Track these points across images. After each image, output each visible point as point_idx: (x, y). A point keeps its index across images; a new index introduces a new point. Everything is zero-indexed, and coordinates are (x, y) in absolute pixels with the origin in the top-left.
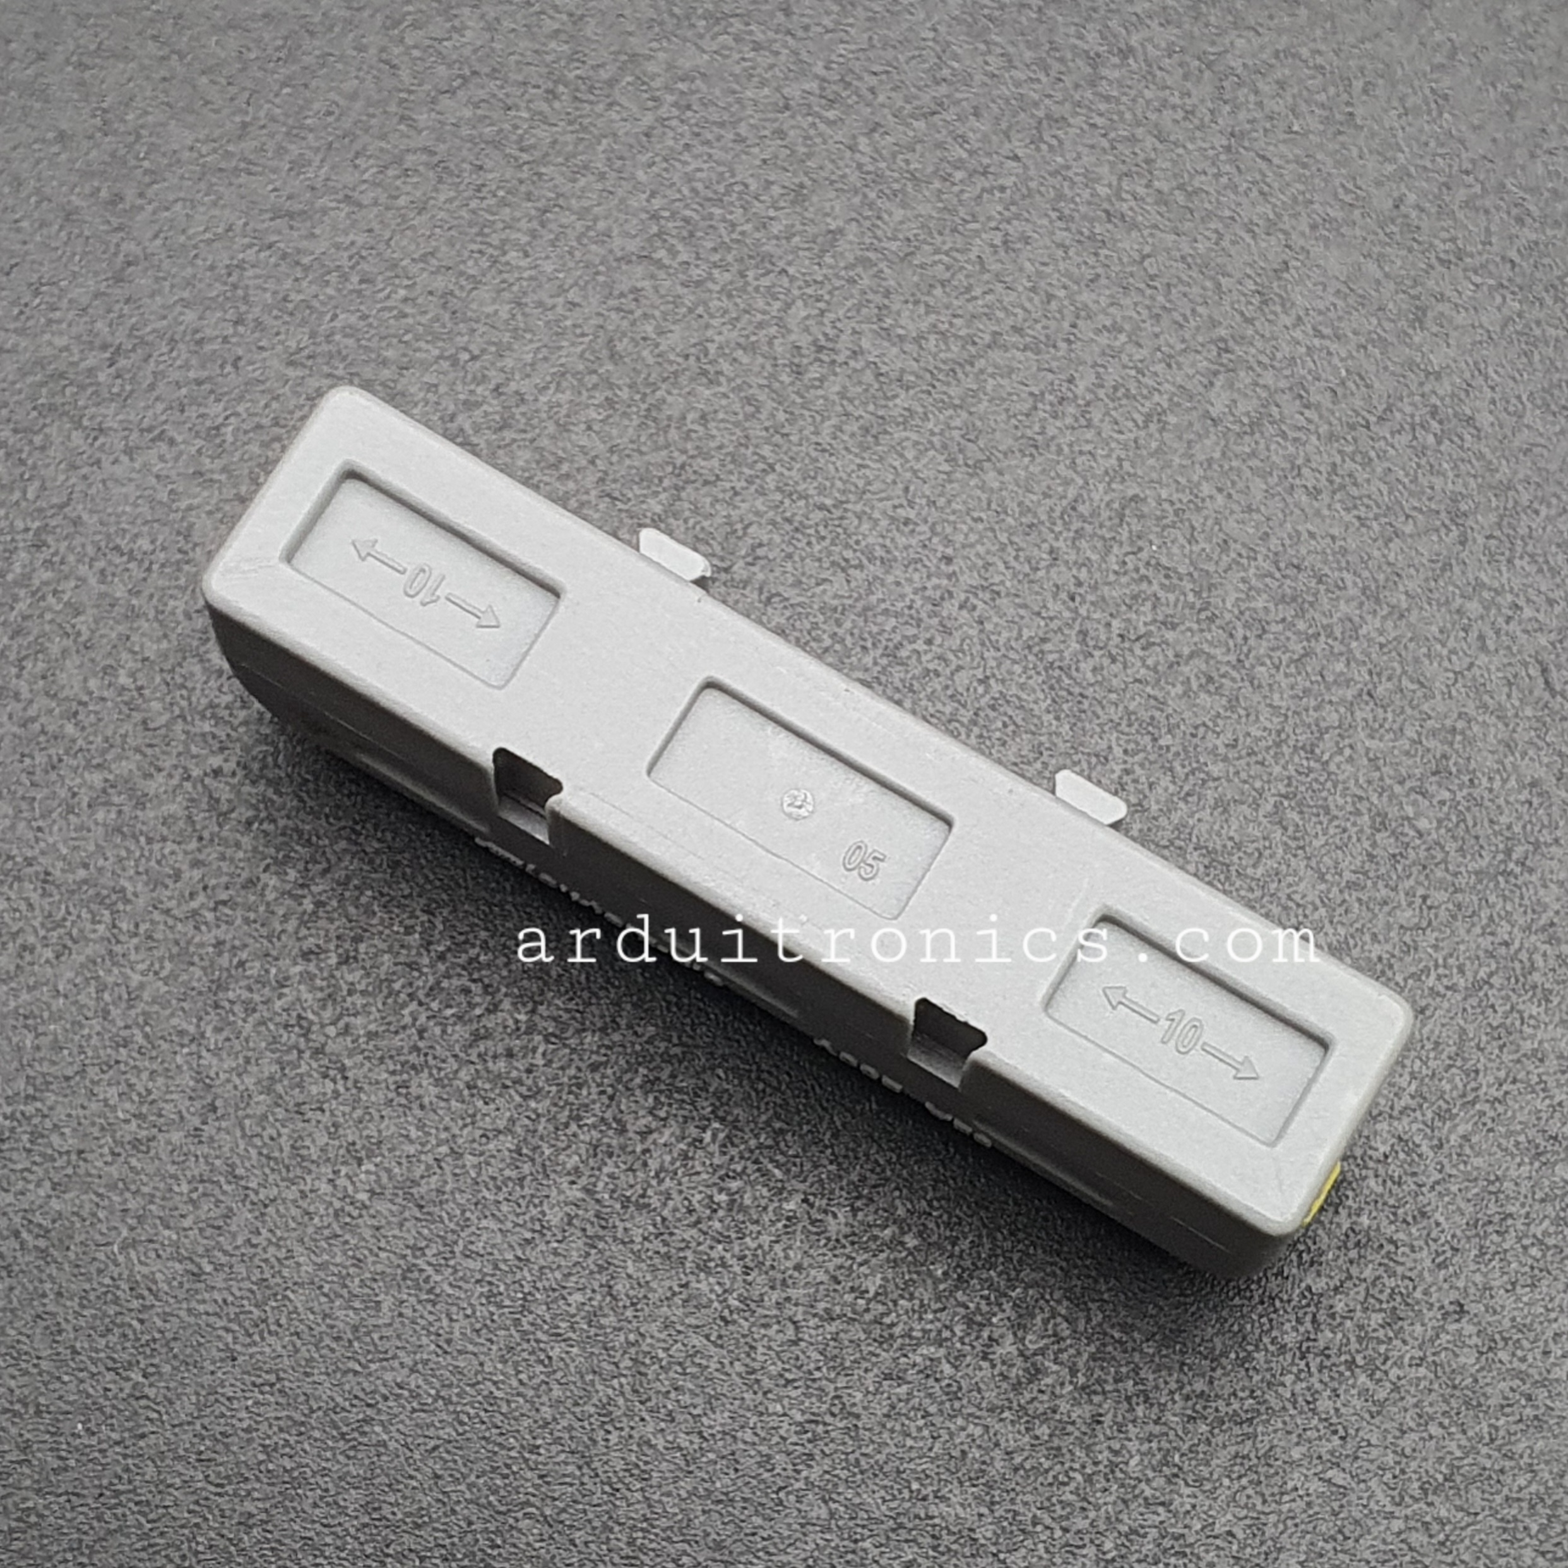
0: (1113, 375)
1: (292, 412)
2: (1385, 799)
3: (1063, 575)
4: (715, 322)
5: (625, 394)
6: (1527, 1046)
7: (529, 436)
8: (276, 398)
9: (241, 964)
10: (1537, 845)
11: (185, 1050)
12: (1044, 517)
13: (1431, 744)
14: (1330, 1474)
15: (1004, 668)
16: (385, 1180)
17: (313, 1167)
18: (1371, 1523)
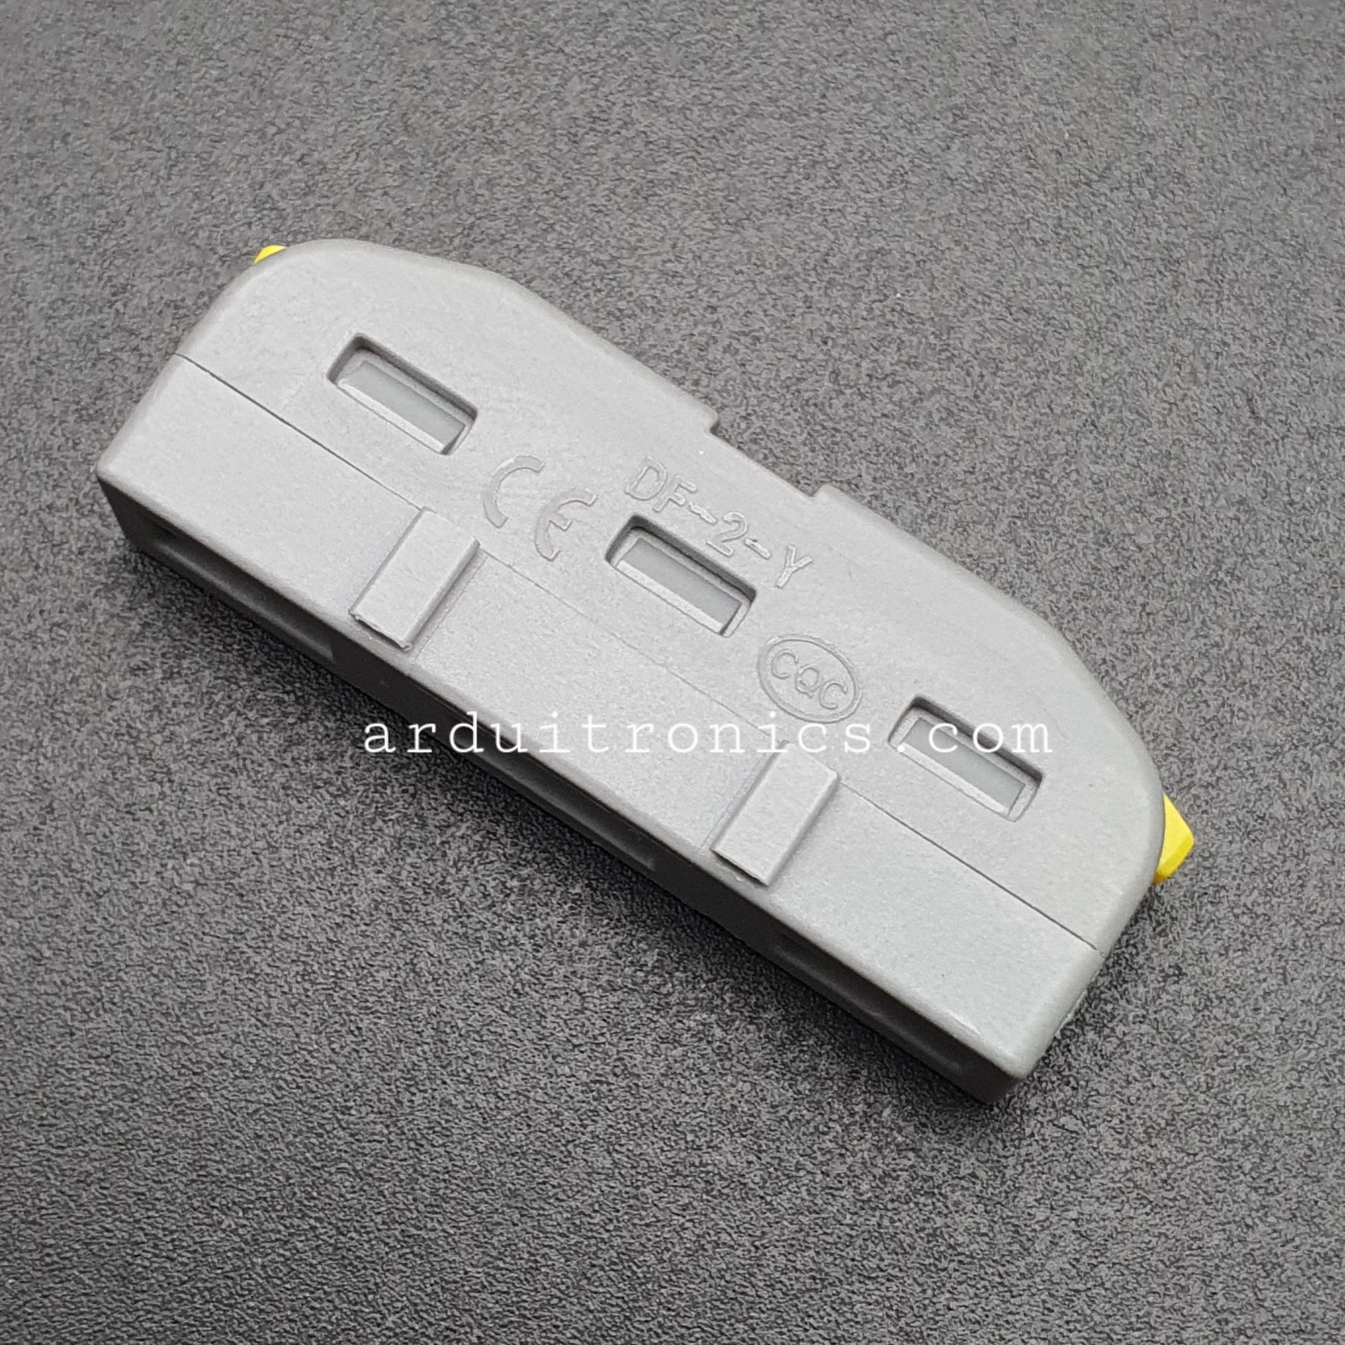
0: (859, 139)
1: (116, 183)
2: (1108, 519)
3: (816, 321)
4: (500, 97)
5: (417, 162)
6: (1237, 736)
7: (331, 201)
8: (102, 169)
9: (75, 680)
10: (1245, 556)
11: (25, 758)
12: (799, 269)
13: (1149, 467)
14: (1063, 1120)
15: (765, 405)
16: (208, 872)
17: (143, 862)
18: (1100, 1164)
